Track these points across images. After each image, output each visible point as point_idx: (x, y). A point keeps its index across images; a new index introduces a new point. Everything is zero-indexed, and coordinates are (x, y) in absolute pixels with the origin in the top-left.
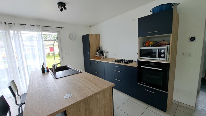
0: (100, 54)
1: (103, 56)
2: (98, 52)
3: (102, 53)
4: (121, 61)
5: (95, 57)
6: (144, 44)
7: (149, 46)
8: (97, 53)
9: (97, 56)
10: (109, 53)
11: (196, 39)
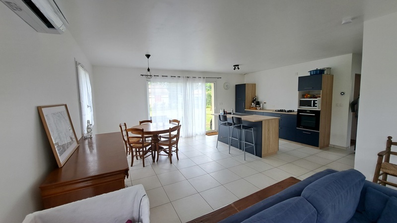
0: (256, 105)
1: (260, 107)
2: (253, 102)
3: (258, 103)
4: (281, 111)
5: (250, 108)
6: (303, 96)
7: (307, 98)
8: (253, 104)
9: (252, 107)
10: (267, 104)
11: (346, 94)
